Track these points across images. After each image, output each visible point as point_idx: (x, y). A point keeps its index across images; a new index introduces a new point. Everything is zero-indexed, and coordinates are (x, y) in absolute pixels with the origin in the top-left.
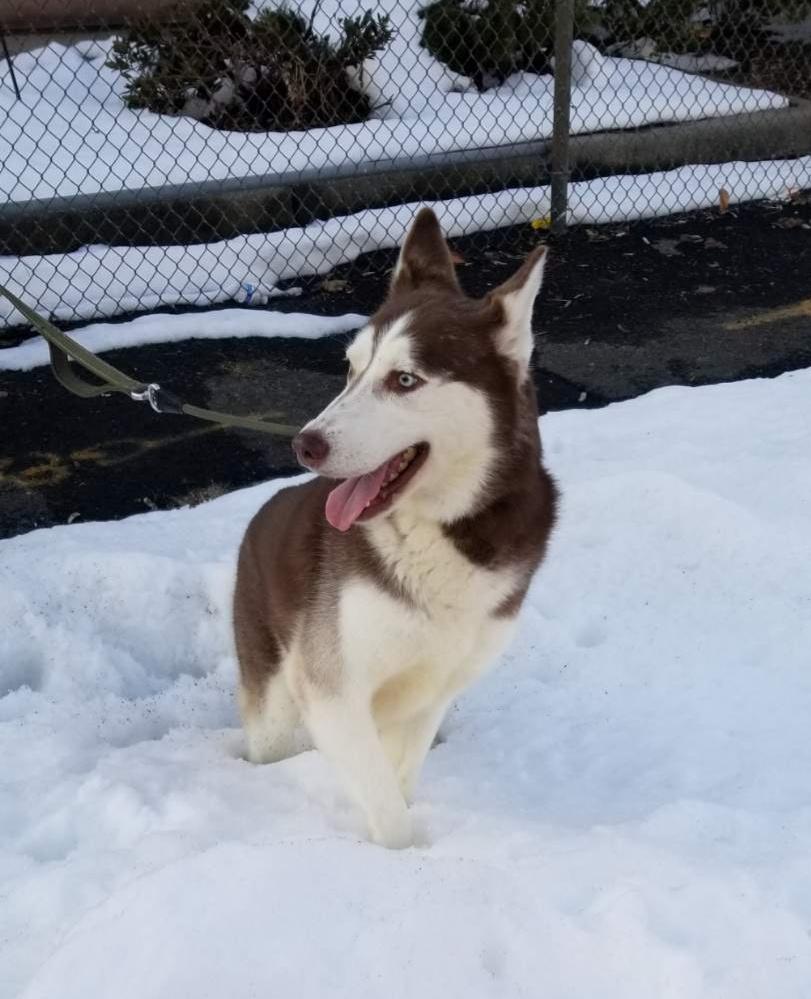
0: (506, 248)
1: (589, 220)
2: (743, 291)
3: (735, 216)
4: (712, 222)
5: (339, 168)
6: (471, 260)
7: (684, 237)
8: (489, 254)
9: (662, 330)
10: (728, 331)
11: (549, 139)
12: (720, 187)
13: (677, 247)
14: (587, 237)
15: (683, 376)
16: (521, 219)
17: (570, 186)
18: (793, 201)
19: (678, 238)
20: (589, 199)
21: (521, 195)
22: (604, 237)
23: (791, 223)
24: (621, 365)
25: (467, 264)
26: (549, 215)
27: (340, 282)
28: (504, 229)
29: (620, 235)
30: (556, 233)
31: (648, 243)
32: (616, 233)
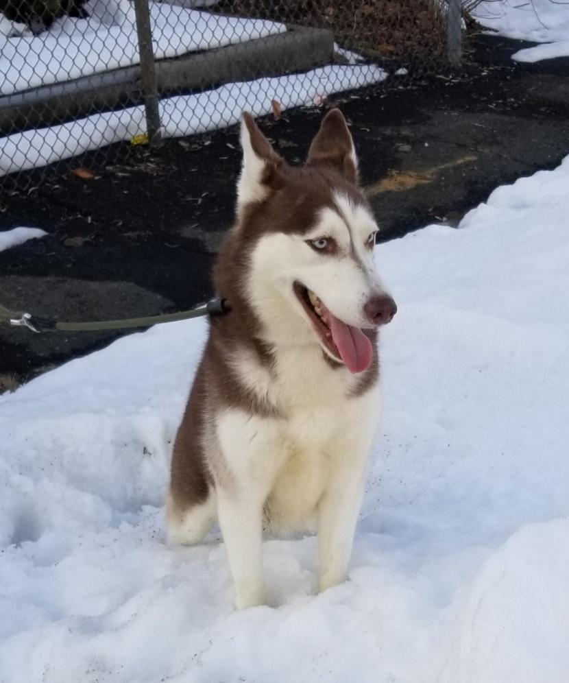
0: (120, 161)
1: (178, 133)
3: (287, 121)
4: (274, 127)
6: (99, 174)
8: (110, 168)
12: (272, 99)
14: (182, 148)
16: (128, 137)
17: (160, 104)
18: (325, 105)
20: (177, 116)
22: (195, 146)
25: (96, 178)
26: (147, 133)
29: (207, 143)
30: (155, 146)
31: (233, 148)
32: (203, 143)
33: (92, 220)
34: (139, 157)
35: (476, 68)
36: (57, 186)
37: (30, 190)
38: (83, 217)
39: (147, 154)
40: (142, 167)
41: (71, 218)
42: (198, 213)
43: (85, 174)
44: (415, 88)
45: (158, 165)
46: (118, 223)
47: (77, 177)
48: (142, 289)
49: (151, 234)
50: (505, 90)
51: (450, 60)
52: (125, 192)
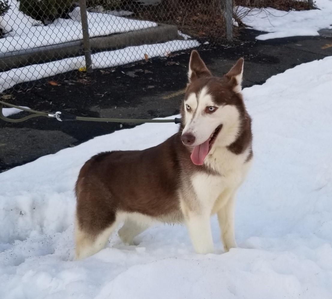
0: (72, 78)
1: (100, 67)
2: (164, 86)
3: (151, 62)
4: (144, 65)
5: (5, 54)
6: (60, 84)
7: (137, 70)
8: (66, 81)
9: (141, 101)
10: (164, 100)
11: (82, 39)
12: (144, 53)
13: (135, 74)
14: (101, 73)
15: (155, 116)
16: (76, 68)
17: (92, 56)
18: (169, 56)
19: (134, 71)
20: (99, 60)
21: (75, 60)
22: (107, 72)
23: (172, 63)
24: (131, 114)
25: (59, 85)
26: (85, 66)
27: (9, 96)
28: (70, 72)
29: (113, 71)
30: (89, 72)
31: (124, 73)
32: (111, 71)
33: (52, 103)
34: (81, 76)
35: (240, 42)
36: (40, 89)
37: (27, 90)
38: (48, 102)
39: (85, 75)
40: (81, 81)
41: (43, 102)
42: (100, 101)
43: (53, 84)
44: (211, 50)
45: (88, 80)
46: (63, 104)
47: (50, 85)
48: (64, 134)
49: (76, 109)
50: (249, 51)
51: (228, 39)
52: (70, 91)
